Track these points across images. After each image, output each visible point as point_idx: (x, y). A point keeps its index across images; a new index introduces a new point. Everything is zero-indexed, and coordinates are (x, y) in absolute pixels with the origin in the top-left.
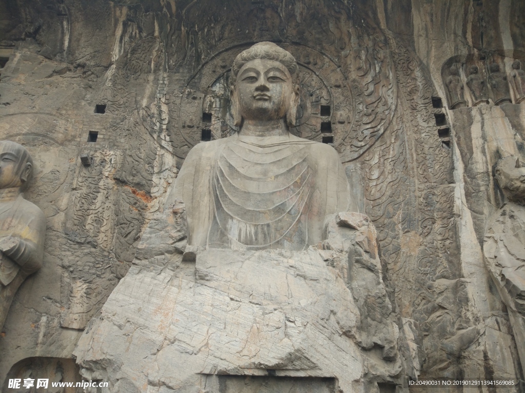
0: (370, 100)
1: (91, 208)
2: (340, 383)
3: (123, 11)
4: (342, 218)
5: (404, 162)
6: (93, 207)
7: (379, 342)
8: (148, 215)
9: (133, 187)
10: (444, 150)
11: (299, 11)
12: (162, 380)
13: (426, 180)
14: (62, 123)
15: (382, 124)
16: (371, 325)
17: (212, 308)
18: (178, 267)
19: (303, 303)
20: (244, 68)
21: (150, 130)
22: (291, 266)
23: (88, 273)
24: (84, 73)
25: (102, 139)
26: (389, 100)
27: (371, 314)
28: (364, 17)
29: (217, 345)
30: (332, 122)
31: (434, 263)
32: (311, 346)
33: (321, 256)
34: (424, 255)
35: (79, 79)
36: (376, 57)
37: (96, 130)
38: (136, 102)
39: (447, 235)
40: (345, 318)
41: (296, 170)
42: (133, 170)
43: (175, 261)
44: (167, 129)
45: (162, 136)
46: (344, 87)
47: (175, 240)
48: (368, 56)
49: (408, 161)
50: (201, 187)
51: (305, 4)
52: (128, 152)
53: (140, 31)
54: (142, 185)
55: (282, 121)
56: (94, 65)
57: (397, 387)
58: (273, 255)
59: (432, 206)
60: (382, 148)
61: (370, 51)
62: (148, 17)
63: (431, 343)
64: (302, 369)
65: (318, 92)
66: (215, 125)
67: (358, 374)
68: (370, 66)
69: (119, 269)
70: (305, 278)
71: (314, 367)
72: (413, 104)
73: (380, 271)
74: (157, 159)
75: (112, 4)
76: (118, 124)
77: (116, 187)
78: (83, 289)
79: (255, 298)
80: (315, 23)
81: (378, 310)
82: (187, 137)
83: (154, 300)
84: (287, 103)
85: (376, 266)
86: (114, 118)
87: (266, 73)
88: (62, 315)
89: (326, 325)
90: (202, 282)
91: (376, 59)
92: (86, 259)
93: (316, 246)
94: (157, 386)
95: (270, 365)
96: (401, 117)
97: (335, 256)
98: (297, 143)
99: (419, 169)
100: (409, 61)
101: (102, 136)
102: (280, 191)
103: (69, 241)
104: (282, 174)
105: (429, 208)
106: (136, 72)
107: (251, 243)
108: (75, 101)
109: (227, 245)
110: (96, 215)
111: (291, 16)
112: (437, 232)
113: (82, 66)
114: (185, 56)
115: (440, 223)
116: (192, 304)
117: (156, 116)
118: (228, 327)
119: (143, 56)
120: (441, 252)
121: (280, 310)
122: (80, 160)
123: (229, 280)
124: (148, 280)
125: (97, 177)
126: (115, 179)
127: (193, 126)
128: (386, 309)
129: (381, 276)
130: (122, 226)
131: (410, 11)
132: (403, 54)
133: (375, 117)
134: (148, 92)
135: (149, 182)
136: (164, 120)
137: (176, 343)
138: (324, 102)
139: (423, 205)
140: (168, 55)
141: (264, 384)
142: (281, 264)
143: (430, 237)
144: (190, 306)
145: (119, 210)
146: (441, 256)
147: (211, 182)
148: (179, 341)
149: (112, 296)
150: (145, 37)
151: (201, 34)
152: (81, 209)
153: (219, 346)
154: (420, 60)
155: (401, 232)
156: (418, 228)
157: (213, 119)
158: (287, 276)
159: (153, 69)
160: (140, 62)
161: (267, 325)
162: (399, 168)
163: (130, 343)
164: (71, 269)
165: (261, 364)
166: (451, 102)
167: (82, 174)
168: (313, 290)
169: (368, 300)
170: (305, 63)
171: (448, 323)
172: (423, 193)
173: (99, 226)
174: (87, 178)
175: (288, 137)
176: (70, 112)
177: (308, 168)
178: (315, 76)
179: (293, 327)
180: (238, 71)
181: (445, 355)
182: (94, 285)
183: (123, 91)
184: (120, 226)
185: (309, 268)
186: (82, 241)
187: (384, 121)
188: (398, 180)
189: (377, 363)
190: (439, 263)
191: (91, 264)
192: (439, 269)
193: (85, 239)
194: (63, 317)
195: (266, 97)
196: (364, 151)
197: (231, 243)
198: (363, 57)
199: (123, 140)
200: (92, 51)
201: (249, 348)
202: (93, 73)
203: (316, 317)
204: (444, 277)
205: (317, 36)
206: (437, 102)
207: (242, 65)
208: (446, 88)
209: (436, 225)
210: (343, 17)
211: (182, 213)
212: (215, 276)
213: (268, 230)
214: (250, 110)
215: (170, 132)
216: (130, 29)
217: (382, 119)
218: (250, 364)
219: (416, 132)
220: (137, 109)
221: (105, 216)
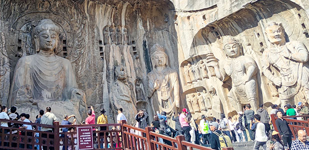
0: (80, 39)
10: (101, 60)
11: (58, 4)
13: (95, 71)
15: (83, 49)
18: (31, 106)
20: (43, 33)
26: (86, 40)
28: (80, 8)
30: (67, 47)
34: (93, 96)
39: (100, 90)
41: (61, 72)
44: (5, 47)
45: (3, 50)
46: (71, 33)
49: (90, 64)
55: (53, 51)
59: (96, 80)
60: (83, 58)
61: (81, 20)
65: (62, 34)
66: (23, 45)
68: (80, 26)
72: (93, 42)
74: (2, 60)
80: (63, 8)
82: (13, 50)
87: (51, 36)
91: (82, 23)
99: (93, 67)
102: (57, 80)
104: (57, 74)
107: (50, 98)
109: (43, 99)
111: (55, 5)
112: (97, 89)
114: (11, 14)
127: (14, 45)
131: (95, 9)
132: (91, 23)
133: (81, 46)
136: (3, 42)
138: (64, 38)
146: (97, 97)
147: (31, 74)
151: (19, 7)
154: (96, 25)
155: (87, 89)
156: (92, 87)
157: (22, 42)
166: (104, 42)
170: (58, 22)
172: (94, 75)
188: (87, 71)
192: (97, 101)
196: (77, 59)
198: (78, 22)
205: (63, 12)
206: (100, 42)
207: (42, 31)
208: (104, 36)
209: (97, 86)
210: (73, 8)
213: (55, 94)
214: (44, 48)
219: (93, 53)
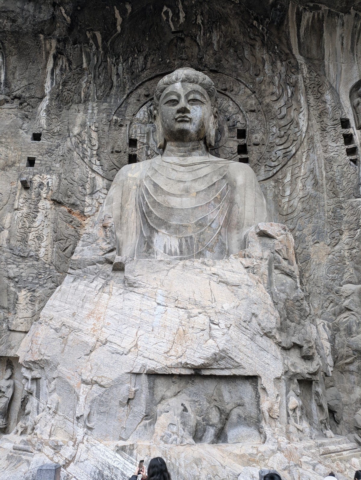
0: (282, 123)
1: (32, 226)
2: (263, 380)
3: (52, 44)
4: (262, 229)
5: (314, 179)
6: (34, 225)
7: (298, 342)
9: (69, 207)
10: (351, 168)
11: (216, 40)
12: (95, 379)
13: (335, 196)
14: (3, 150)
15: (294, 145)
16: (290, 326)
17: (140, 312)
18: (108, 276)
19: (226, 306)
20: (166, 92)
21: (81, 155)
22: (214, 274)
23: (31, 283)
24: (21, 104)
25: (39, 164)
26: (300, 122)
27: (289, 316)
28: (277, 43)
29: (145, 346)
30: (248, 144)
31: (341, 271)
32: (235, 346)
33: (242, 264)
34: (332, 263)
35: (16, 110)
36: (288, 82)
37: (34, 157)
38: (68, 130)
39: (353, 245)
40: (265, 320)
41: (216, 186)
42: (68, 192)
43: (106, 270)
44: (97, 155)
45: (93, 161)
46: (259, 111)
47: (106, 252)
48: (281, 81)
49: (318, 178)
50: (128, 204)
51: (222, 32)
52: (63, 176)
53: (70, 64)
54: (77, 205)
55: (202, 142)
56: (29, 97)
57: (314, 382)
58: (196, 264)
59: (340, 219)
60: (294, 167)
61: (283, 76)
62: (76, 50)
63: (338, 341)
64: (226, 368)
65: (234, 116)
66: (140, 150)
67: (279, 373)
68: (283, 92)
69: (59, 280)
70: (227, 283)
71: (238, 367)
72: (322, 126)
73: (298, 277)
74: (89, 182)
75: (42, 36)
76: (53, 150)
77: (54, 207)
78: (27, 297)
79: (181, 303)
80: (231, 51)
81: (297, 312)
82: (116, 161)
83: (87, 305)
84: (206, 125)
85: (294, 272)
86: (48, 145)
87: (187, 96)
88: (9, 320)
89: (248, 327)
90: (131, 288)
91: (288, 84)
92: (29, 270)
93: (237, 255)
94: (90, 385)
95: (196, 364)
96: (312, 138)
97: (255, 263)
98: (216, 162)
99: (328, 185)
100: (320, 85)
101: (39, 162)
102: (201, 206)
103: (14, 256)
104: (203, 191)
105: (337, 221)
106: (67, 103)
107: (176, 254)
108: (13, 130)
109: (153, 256)
110: (37, 232)
111: (209, 44)
112: (345, 242)
113: (19, 98)
114: (112, 86)
115: (348, 234)
116: (122, 309)
117: (86, 142)
118: (156, 330)
119: (74, 88)
120: (348, 260)
121: (204, 314)
122: (20, 183)
123: (156, 287)
124: (81, 287)
125: (36, 198)
126: (52, 200)
127: (120, 152)
128: (304, 311)
129: (298, 281)
130: (60, 241)
131: (321, 36)
132: (314, 79)
133: (288, 139)
134: (79, 121)
135: (83, 202)
136: (94, 146)
137: (108, 344)
138: (239, 126)
139: (331, 218)
140: (96, 86)
141: (190, 382)
142: (204, 272)
143: (337, 247)
144: (120, 311)
145: (57, 227)
146: (347, 264)
147: (137, 200)
148: (110, 342)
149: (49, 302)
150: (75, 69)
151: (126, 65)
152: (23, 226)
153: (148, 347)
154: (330, 83)
155: (311, 243)
156: (327, 239)
157: (138, 145)
158: (210, 283)
159: (83, 100)
160: (71, 93)
161: (193, 327)
162: (310, 185)
163: (65, 345)
164: (17, 280)
165: (187, 364)
166: (359, 123)
167: (22, 196)
168: (235, 295)
169: (287, 304)
170: (222, 90)
171: (354, 324)
172: (331, 207)
173: (40, 242)
174: (27, 200)
175: (208, 158)
176: (9, 140)
177: (227, 184)
178: (231, 102)
179: (217, 329)
180: (160, 96)
181: (351, 352)
182: (37, 293)
183: (56, 120)
184: (58, 242)
185: (231, 275)
186: (26, 255)
187: (296, 142)
188: (308, 196)
189: (296, 361)
190: (346, 270)
191: (34, 275)
192: (345, 276)
193: (27, 253)
194: (10, 322)
195: (188, 119)
196: (277, 170)
197: (157, 255)
198: (277, 83)
199: (58, 165)
200: (27, 84)
201: (175, 349)
202: (28, 104)
203: (239, 319)
204: (351, 283)
205: (233, 63)
206: (345, 123)
208: (354, 110)
209: (343, 236)
210: (258, 44)
211: (111, 226)
212: (142, 283)
213: (191, 242)
214: (172, 131)
215: (100, 157)
216: (60, 62)
217: (294, 140)
218: (178, 364)
219: (325, 152)
220: (69, 136)
221: (45, 232)
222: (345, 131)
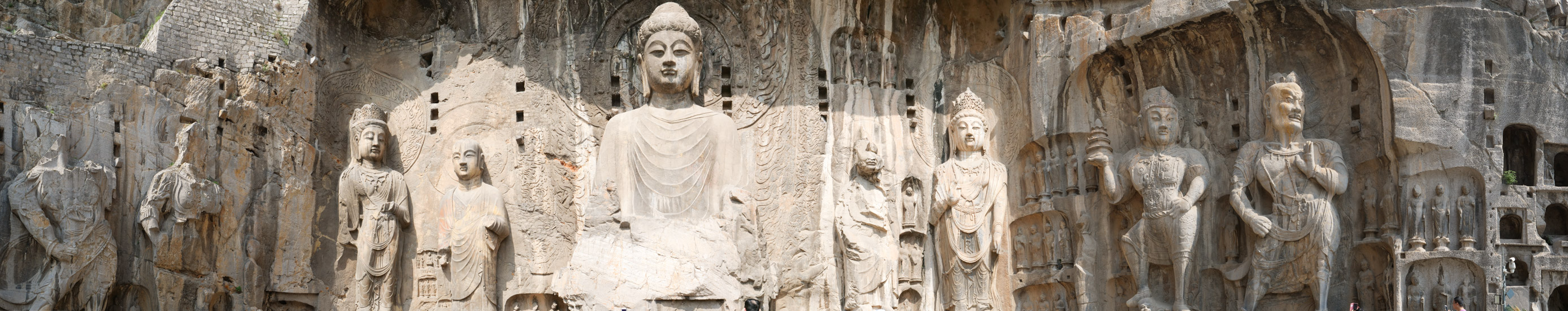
5: (788, 132)
6: (534, 181)
8: (577, 183)
9: (561, 159)
10: (821, 124)
13: (804, 150)
15: (775, 91)
21: (567, 101)
24: (498, 50)
25: (528, 117)
26: (782, 66)
30: (731, 86)
31: (801, 219)
35: (495, 57)
37: (522, 109)
38: (550, 73)
39: (813, 197)
41: (700, 145)
42: (558, 144)
44: (581, 99)
45: (578, 107)
49: (792, 131)
52: (552, 127)
54: (569, 157)
55: (687, 93)
56: (505, 39)
60: (773, 117)
65: (719, 52)
66: (624, 90)
72: (802, 73)
76: (538, 100)
77: (548, 162)
82: (600, 104)
84: (691, 75)
86: (533, 95)
87: (673, 46)
88: (530, 266)
96: (791, 87)
98: (700, 117)
99: (799, 139)
100: (804, 25)
101: (527, 115)
102: (687, 167)
103: (523, 212)
104: (689, 151)
105: (803, 175)
106: (543, 39)
107: (667, 211)
108: (497, 84)
109: (650, 214)
110: (537, 188)
112: (807, 195)
113: (495, 43)
115: (809, 188)
117: (570, 86)
119: (548, 19)
120: (808, 210)
125: (531, 155)
126: (546, 154)
127: (604, 93)
133: (770, 84)
134: (558, 60)
135: (573, 153)
136: (577, 89)
138: (725, 63)
139: (799, 172)
143: (801, 199)
145: (554, 180)
146: (807, 213)
152: (525, 184)
154: (813, 25)
155: (781, 193)
156: (793, 192)
159: (559, 33)
160: (546, 26)
162: (784, 138)
166: (834, 76)
167: (519, 153)
171: (805, 261)
173: (542, 197)
174: (524, 157)
175: (692, 110)
177: (709, 143)
180: (646, 42)
183: (536, 62)
184: (557, 195)
186: (532, 210)
187: (777, 89)
190: (804, 219)
192: (803, 223)
193: (533, 208)
195: (673, 72)
197: (652, 212)
199: (545, 116)
204: (807, 228)
206: (822, 74)
207: (649, 36)
208: (832, 59)
209: (806, 189)
213: (680, 202)
214: (658, 84)
217: (775, 86)
219: (801, 103)
220: (552, 80)
221: (545, 186)
222: (820, 83)
